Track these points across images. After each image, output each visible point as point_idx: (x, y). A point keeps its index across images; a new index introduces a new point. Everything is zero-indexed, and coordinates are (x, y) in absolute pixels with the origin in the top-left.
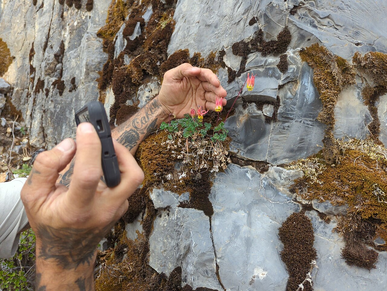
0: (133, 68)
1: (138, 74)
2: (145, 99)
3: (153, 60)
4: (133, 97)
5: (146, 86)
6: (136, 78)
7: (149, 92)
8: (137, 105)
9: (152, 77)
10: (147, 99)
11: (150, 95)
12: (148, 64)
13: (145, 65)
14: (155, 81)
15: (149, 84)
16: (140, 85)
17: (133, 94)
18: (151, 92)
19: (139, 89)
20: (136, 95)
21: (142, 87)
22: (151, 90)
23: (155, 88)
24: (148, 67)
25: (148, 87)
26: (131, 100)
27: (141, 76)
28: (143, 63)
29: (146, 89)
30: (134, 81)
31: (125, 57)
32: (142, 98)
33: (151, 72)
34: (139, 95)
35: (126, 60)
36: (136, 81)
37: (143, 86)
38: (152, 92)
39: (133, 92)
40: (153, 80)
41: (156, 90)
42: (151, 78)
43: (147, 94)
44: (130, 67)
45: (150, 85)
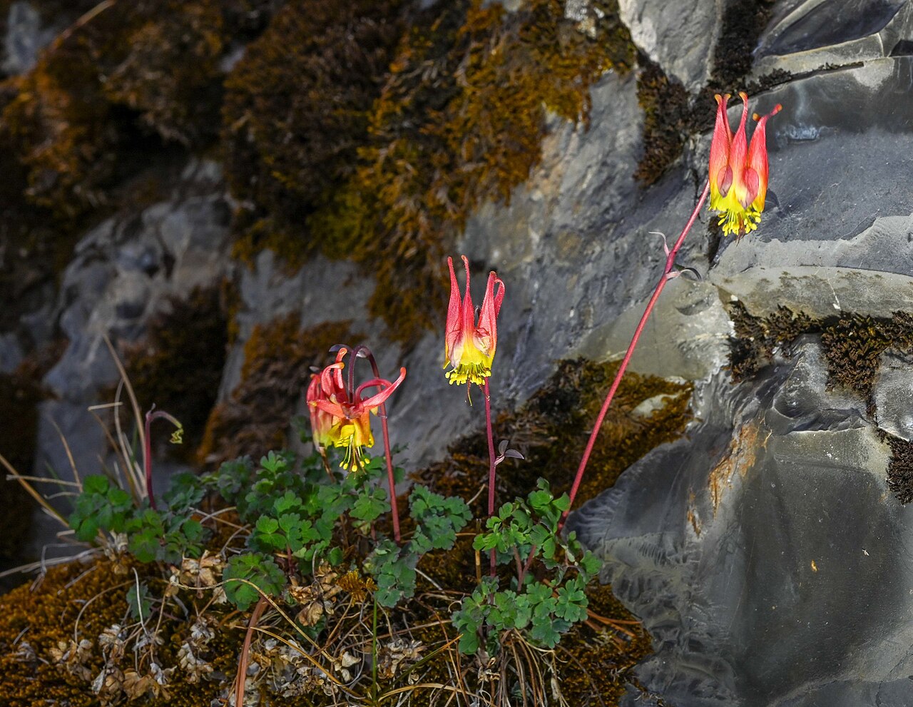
0: (47, 97)
1: (79, 141)
2: (110, 323)
3: (199, 37)
4: (27, 311)
5: (134, 229)
6: (63, 167)
7: (151, 271)
8: (38, 374)
9: (183, 164)
10: (122, 323)
11: (147, 294)
12: (154, 69)
13: (131, 74)
14: (203, 189)
15: (158, 211)
16: (88, 217)
17: (33, 287)
18: (160, 277)
19: (80, 247)
20: (57, 290)
21: (102, 234)
22: (169, 261)
23: (194, 242)
24: (154, 90)
25: (147, 238)
26: (11, 337)
27: (98, 156)
28: (121, 58)
29: (130, 251)
30: (47, 193)
31: (12, 19)
32: (87, 314)
33: (171, 123)
34: (72, 296)
35: (19, 44)
36: (59, 194)
37: (107, 227)
38: (169, 274)
39: (31, 275)
40: (190, 183)
41: (201, 261)
42: (179, 173)
43: (128, 287)
44: (32, 86)
45: (157, 223)
